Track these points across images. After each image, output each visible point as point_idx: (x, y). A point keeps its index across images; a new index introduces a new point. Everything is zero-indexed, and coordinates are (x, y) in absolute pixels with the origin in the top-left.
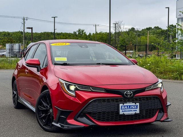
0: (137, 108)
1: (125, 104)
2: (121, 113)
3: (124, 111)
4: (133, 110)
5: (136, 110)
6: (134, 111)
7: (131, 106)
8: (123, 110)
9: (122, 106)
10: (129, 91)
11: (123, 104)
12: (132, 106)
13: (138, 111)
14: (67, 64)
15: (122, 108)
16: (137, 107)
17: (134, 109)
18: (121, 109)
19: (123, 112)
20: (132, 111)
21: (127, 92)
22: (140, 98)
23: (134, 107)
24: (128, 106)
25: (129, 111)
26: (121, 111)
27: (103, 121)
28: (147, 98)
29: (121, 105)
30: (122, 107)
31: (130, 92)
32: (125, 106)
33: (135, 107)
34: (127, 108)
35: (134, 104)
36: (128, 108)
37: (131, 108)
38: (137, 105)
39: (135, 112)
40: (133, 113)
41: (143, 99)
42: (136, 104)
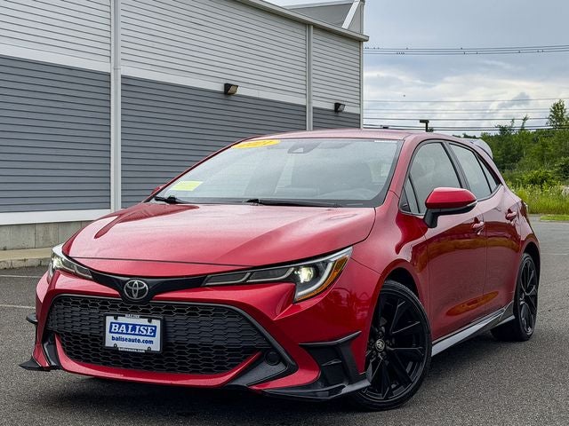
0: (154, 336)
1: (121, 319)
2: (109, 343)
3: (117, 339)
4: (142, 338)
5: (151, 342)
6: (147, 342)
7: (138, 327)
8: (115, 336)
9: (112, 323)
10: (136, 282)
11: (116, 318)
12: (142, 329)
13: (156, 346)
15: (113, 330)
16: (154, 331)
17: (145, 335)
18: (110, 332)
19: (115, 342)
20: (139, 341)
21: (131, 284)
22: (169, 307)
23: (147, 331)
24: (130, 327)
25: (130, 340)
26: (108, 336)
28: (193, 308)
29: (110, 319)
30: (113, 328)
31: (140, 285)
32: (120, 324)
33: (149, 331)
34: (125, 331)
35: (145, 321)
36: (129, 332)
37: (137, 332)
38: (155, 327)
39: (149, 345)
40: (142, 347)
41: (178, 311)
42: (150, 321)
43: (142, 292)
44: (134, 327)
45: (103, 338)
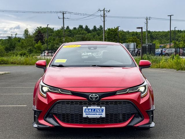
0: (103, 112)
1: (89, 108)
2: (85, 115)
3: (88, 114)
4: (98, 113)
5: (102, 114)
6: (100, 114)
7: (96, 110)
8: (87, 113)
9: (85, 109)
10: (94, 95)
11: (87, 107)
12: (98, 110)
13: (104, 115)
14: (62, 65)
15: (86, 111)
16: (103, 111)
17: (99, 112)
18: (85, 112)
19: (87, 115)
20: (97, 114)
21: (92, 95)
22: (107, 102)
23: (100, 111)
24: (93, 110)
25: (93, 114)
27: (68, 122)
28: (116, 102)
29: (84, 108)
30: (86, 110)
31: (96, 95)
32: (89, 109)
33: (101, 110)
34: (91, 111)
35: (99, 108)
36: (93, 111)
37: (96, 111)
38: (103, 109)
39: (100, 115)
40: (98, 116)
41: (110, 103)
42: (101, 107)
43: (96, 98)
44: (94, 110)
45: (82, 114)
